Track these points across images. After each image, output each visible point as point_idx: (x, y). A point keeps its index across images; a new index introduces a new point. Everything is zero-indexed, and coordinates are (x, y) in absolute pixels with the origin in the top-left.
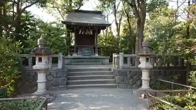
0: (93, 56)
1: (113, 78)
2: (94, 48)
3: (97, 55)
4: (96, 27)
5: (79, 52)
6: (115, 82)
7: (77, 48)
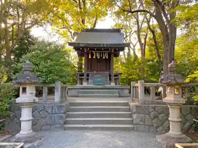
0: (108, 86)
1: (130, 116)
2: (110, 76)
3: (113, 84)
4: (111, 48)
5: (89, 80)
6: (131, 122)
7: (88, 76)
